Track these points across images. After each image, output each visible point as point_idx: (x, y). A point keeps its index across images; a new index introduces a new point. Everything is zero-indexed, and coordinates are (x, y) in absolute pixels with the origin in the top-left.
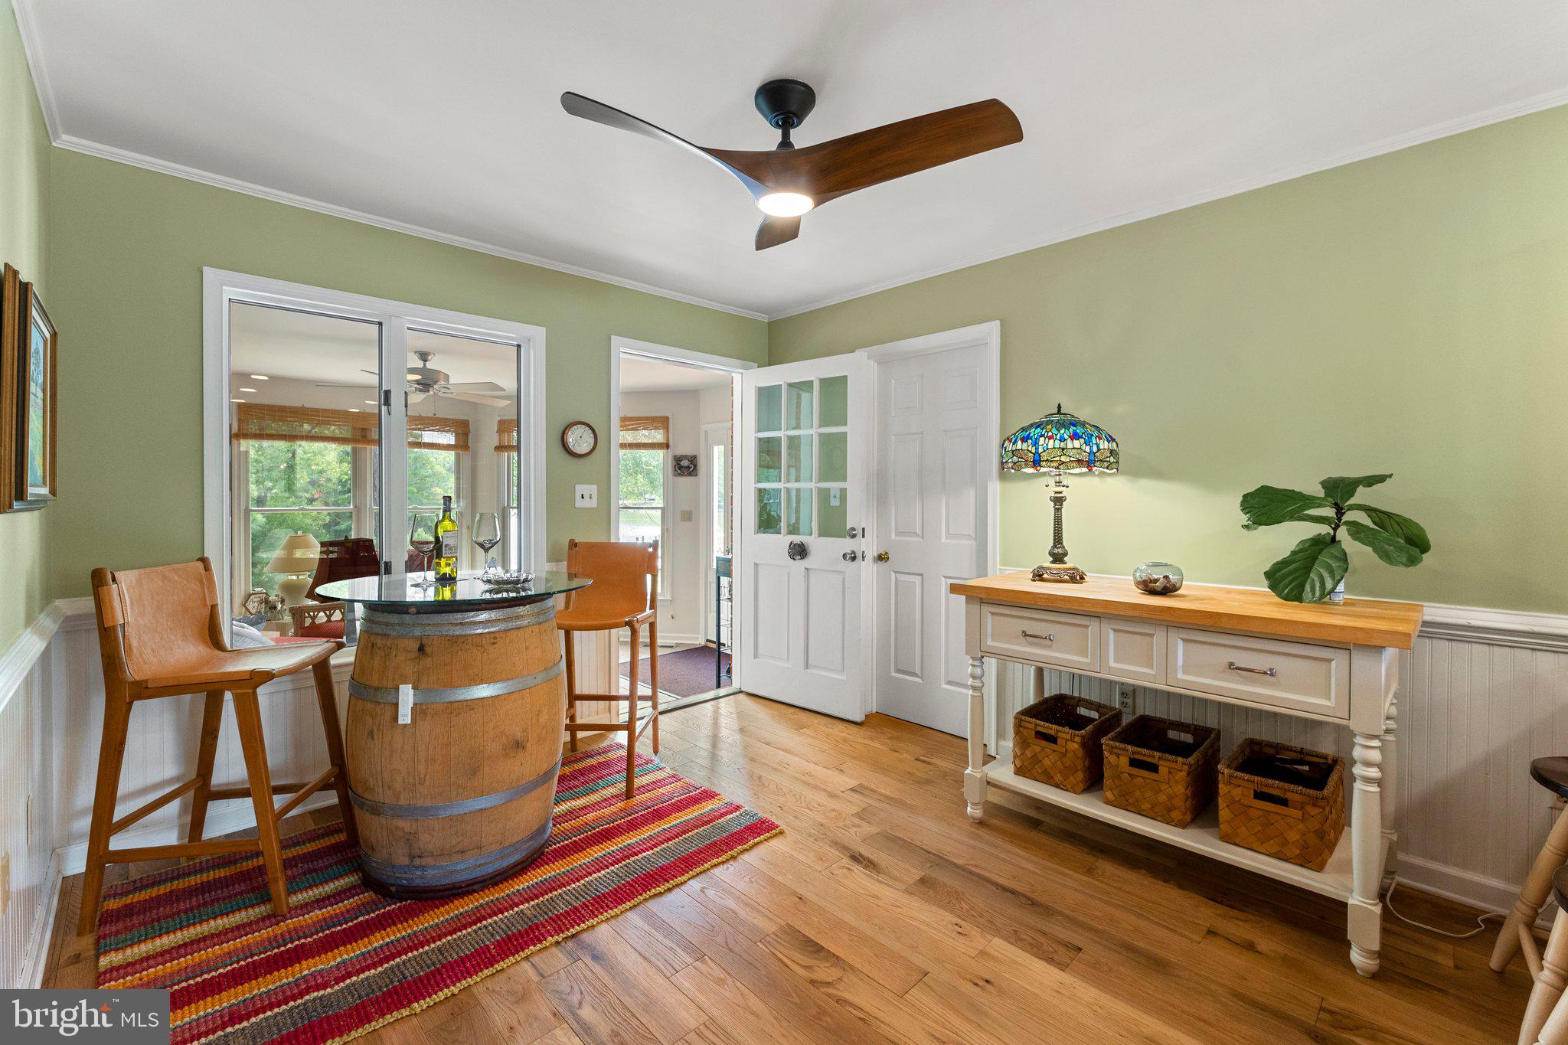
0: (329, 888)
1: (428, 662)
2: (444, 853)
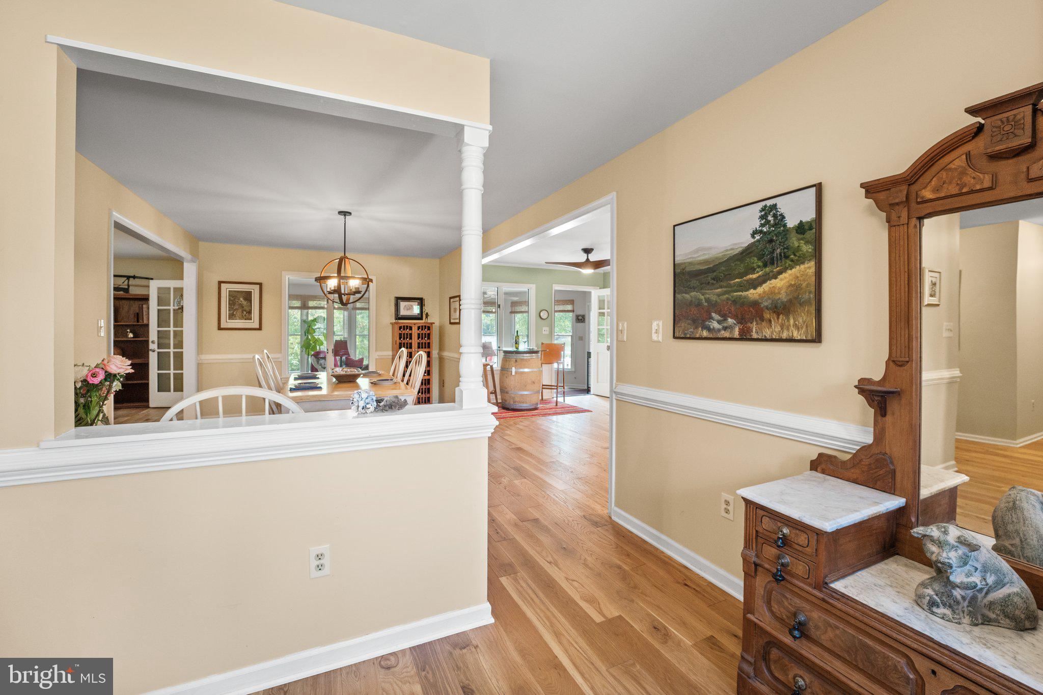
1: (517, 363)
2: (520, 402)
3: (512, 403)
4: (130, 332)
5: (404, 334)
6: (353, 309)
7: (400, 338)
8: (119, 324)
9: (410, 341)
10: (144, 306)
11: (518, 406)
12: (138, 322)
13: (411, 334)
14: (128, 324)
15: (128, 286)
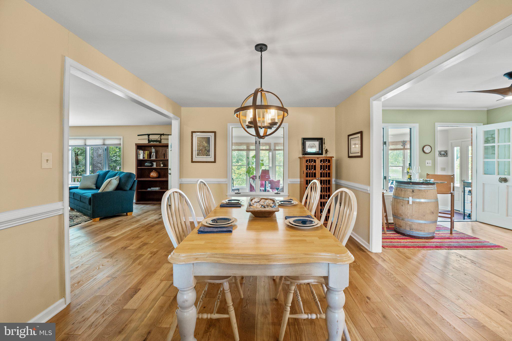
0: (390, 232)
1: (414, 194)
2: (417, 230)
3: (409, 230)
4: (162, 164)
5: (310, 166)
6: (274, 150)
7: (307, 169)
8: (158, 159)
9: (314, 171)
10: (167, 149)
11: (415, 233)
12: (164, 158)
13: (315, 166)
14: (161, 159)
15: (161, 139)
